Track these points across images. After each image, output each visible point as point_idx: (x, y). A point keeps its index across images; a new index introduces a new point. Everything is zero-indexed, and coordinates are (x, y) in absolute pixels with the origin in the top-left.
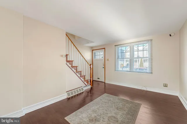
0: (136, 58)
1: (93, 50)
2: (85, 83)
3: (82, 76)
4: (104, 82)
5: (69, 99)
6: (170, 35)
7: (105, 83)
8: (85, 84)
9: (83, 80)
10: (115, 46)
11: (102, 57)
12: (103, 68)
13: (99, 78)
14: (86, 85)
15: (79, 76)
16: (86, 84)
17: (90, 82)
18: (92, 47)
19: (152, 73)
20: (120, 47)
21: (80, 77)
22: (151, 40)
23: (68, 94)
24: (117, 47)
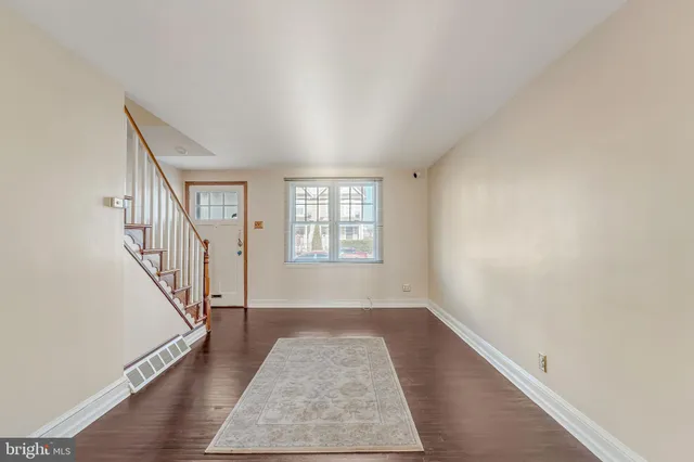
0: (344, 222)
1: (188, 184)
2: (188, 316)
3: (177, 293)
4: (243, 305)
5: (134, 399)
6: (415, 176)
7: (246, 309)
8: (187, 322)
9: (181, 306)
10: (286, 180)
11: (235, 215)
12: (239, 253)
13: (219, 296)
14: (191, 328)
15: (168, 290)
16: (192, 320)
17: (205, 312)
18: (183, 171)
19: (382, 262)
20: (302, 186)
21: (171, 296)
22: (381, 179)
23: (134, 378)
24: (291, 183)
